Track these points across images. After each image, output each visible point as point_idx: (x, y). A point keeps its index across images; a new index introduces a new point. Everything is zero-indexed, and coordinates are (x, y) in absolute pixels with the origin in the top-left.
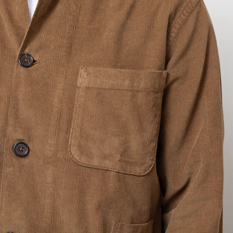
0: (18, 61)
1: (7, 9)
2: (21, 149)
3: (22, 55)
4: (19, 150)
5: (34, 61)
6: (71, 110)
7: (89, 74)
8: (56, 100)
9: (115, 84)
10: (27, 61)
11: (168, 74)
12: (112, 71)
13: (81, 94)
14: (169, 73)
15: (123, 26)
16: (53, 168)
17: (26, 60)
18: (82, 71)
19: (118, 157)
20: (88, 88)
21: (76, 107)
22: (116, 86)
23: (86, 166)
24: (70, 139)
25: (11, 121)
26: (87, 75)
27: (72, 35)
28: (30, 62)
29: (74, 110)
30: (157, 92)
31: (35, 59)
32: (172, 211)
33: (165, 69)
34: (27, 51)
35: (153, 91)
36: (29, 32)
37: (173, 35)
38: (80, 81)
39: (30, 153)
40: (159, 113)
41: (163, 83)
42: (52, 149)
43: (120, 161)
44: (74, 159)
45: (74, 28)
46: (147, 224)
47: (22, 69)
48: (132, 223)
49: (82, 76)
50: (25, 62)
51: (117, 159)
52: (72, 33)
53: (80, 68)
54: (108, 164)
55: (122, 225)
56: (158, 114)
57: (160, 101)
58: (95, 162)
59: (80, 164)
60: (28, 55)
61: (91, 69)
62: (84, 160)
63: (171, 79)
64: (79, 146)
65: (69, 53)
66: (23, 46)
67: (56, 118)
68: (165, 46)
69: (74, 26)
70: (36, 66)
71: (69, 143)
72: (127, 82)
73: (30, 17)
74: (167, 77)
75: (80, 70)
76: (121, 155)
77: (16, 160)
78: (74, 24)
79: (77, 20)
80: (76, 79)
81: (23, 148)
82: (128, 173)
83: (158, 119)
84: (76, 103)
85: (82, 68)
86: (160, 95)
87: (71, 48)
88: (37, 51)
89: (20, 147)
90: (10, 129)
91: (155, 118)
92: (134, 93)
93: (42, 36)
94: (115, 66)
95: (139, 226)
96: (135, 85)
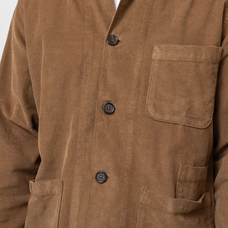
0: (106, 41)
1: (97, 2)
2: (109, 108)
3: (109, 37)
4: (108, 109)
5: (119, 41)
6: (147, 78)
8: (136, 70)
9: (182, 57)
10: (113, 41)
12: (180, 47)
13: (155, 65)
14: (224, 49)
15: (188, 13)
16: (133, 122)
17: (112, 40)
18: (156, 48)
19: (184, 114)
20: (160, 61)
21: (152, 75)
22: (182, 59)
23: (159, 120)
24: (147, 100)
25: (101, 87)
26: (160, 50)
27: (148, 20)
28: (115, 41)
29: (150, 77)
30: (215, 64)
31: (119, 39)
32: (223, 159)
33: (221, 46)
34: (113, 33)
35: (212, 63)
36: (115, 18)
38: (154, 55)
39: (116, 111)
40: (216, 80)
41: (219, 57)
42: (133, 108)
43: (186, 116)
44: (150, 115)
45: (149, 15)
46: (204, 167)
47: (110, 47)
48: (195, 166)
49: (156, 52)
50: (112, 41)
51: (184, 115)
52: (148, 19)
53: (155, 45)
54: (176, 119)
55: (187, 167)
56: (215, 81)
57: (216, 71)
58: (167, 118)
59: (155, 119)
60: (114, 36)
61: (163, 46)
62: (158, 116)
63: (225, 54)
64: (154, 105)
65: (146, 34)
66: (110, 29)
67: (136, 84)
68: (221, 28)
69: (149, 13)
70: (120, 44)
71: (147, 103)
72: (192, 55)
73: (114, 7)
74: (222, 52)
75: (154, 47)
76: (186, 112)
77: (104, 117)
78: (149, 12)
79: (152, 9)
80: (152, 54)
81: (110, 107)
82: (192, 126)
83: (214, 85)
84: (152, 72)
85: (156, 45)
86: (216, 66)
87: (147, 30)
88: (121, 33)
89: (108, 107)
90: (100, 93)
91: (213, 83)
93: (125, 22)
94: (182, 44)
95: (199, 169)
96: (198, 57)
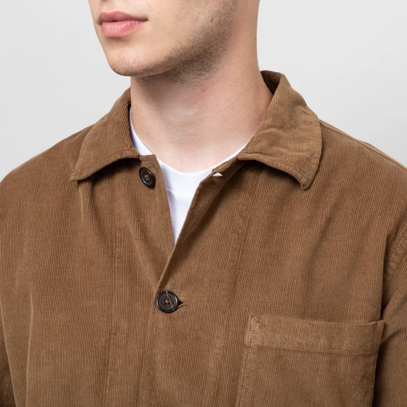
0: (155, 302)
1: (139, 221)
3: (161, 293)
5: (180, 303)
6: (235, 380)
7: (263, 326)
8: (212, 365)
9: (304, 343)
10: (169, 303)
11: (385, 326)
12: (300, 324)
13: (251, 356)
15: (316, 251)
17: (167, 302)
18: (252, 321)
20: (261, 348)
21: (244, 377)
22: (304, 347)
25: (144, 396)
26: (260, 327)
27: (237, 263)
28: (173, 303)
29: (240, 381)
30: (369, 356)
31: (181, 299)
33: (381, 318)
34: (168, 287)
35: (363, 355)
37: (392, 264)
38: (248, 336)
40: (372, 386)
41: (378, 341)
45: (239, 252)
47: (161, 315)
49: (252, 329)
50: (166, 304)
52: (237, 260)
53: (250, 316)
56: (370, 389)
57: (373, 368)
60: (170, 293)
61: (266, 319)
65: (233, 292)
66: (163, 280)
67: (212, 394)
68: (381, 285)
69: (240, 250)
70: (181, 310)
72: (323, 341)
73: (172, 235)
74: (383, 331)
75: (249, 319)
78: (240, 247)
79: (245, 241)
80: (243, 333)
84: (243, 371)
85: (252, 316)
86: (373, 359)
87: (235, 284)
88: (183, 287)
91: (365, 396)
92: (333, 358)
93: (192, 264)
94: (303, 315)
96: (335, 345)
